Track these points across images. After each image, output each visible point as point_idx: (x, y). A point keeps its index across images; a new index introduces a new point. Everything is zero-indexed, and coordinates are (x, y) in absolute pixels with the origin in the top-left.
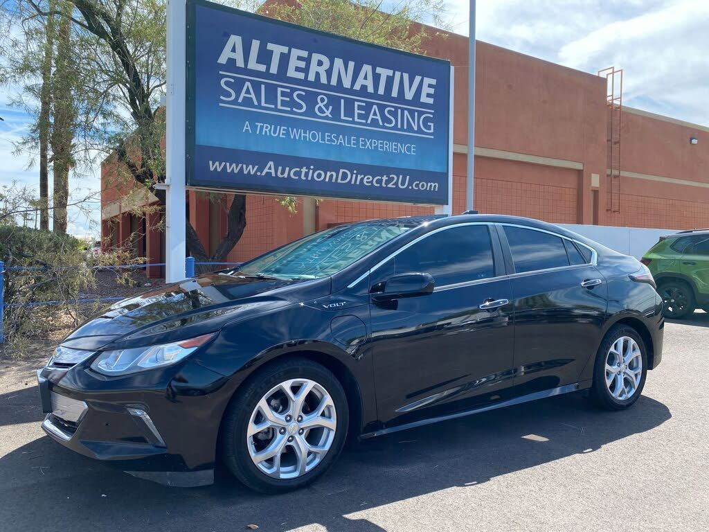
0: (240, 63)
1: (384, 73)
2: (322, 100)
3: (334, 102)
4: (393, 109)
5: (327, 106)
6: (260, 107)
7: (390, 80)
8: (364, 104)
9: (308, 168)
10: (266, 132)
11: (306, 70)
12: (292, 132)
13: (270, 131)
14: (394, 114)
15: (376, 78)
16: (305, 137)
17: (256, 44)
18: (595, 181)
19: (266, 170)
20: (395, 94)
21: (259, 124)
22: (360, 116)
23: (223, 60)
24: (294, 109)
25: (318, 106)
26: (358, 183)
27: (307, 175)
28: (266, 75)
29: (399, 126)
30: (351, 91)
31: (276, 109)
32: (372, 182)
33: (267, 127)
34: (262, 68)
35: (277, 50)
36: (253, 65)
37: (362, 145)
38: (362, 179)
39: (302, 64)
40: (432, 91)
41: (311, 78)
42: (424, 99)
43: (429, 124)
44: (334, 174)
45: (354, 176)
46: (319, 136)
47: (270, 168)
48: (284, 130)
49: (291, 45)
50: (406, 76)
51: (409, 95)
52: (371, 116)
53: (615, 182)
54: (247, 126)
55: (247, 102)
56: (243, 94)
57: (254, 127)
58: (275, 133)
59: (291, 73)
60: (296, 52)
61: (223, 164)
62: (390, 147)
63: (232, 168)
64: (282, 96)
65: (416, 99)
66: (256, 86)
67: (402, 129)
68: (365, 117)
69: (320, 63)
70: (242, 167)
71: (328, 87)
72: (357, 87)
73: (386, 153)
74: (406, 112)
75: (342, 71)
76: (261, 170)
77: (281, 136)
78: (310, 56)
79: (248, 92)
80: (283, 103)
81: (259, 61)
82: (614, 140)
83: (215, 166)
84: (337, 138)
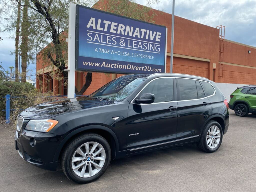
0: (94, 28)
1: (143, 31)
2: (122, 40)
3: (126, 41)
4: (146, 44)
5: (124, 43)
6: (101, 43)
7: (145, 33)
8: (136, 42)
9: (117, 64)
10: (103, 51)
11: (117, 30)
12: (112, 52)
13: (104, 51)
15: (141, 32)
17: (100, 21)
18: (214, 66)
19: (102, 65)
20: (147, 38)
21: (100, 49)
22: (135, 46)
23: (88, 26)
24: (112, 44)
25: (120, 43)
26: (134, 69)
27: (116, 66)
28: (103, 31)
29: (148, 49)
30: (132, 37)
31: (106, 44)
32: (138, 69)
33: (103, 50)
34: (102, 29)
35: (107, 23)
36: (99, 28)
37: (136, 56)
38: (135, 68)
39: (115, 28)
40: (160, 37)
41: (119, 32)
42: (157, 40)
43: (158, 48)
44: (126, 66)
45: (132, 67)
46: (121, 53)
47: (104, 64)
48: (109, 51)
49: (112, 21)
50: (151, 32)
51: (152, 39)
52: (139, 46)
54: (96, 50)
55: (97, 41)
57: (99, 50)
58: (106, 52)
59: (112, 31)
60: (113, 24)
61: (88, 63)
62: (145, 56)
63: (91, 64)
64: (108, 39)
65: (154, 40)
66: (100, 35)
68: (137, 46)
69: (122, 27)
70: (94, 64)
71: (124, 36)
72: (134, 36)
73: (144, 59)
74: (151, 44)
75: (129, 30)
76: (101, 65)
77: (108, 53)
78: (118, 25)
79: (97, 38)
80: (109, 41)
81: (101, 27)
82: (221, 51)
83: (85, 64)
84: (127, 54)
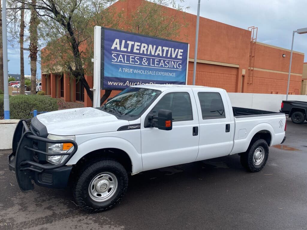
0: (118, 49)
1: (165, 49)
3: (148, 60)
4: (168, 61)
5: (146, 61)
6: (124, 63)
7: (167, 51)
8: (158, 60)
9: (140, 83)
11: (139, 50)
12: (135, 71)
13: (127, 71)
14: (168, 63)
15: (163, 51)
16: (139, 72)
17: (124, 41)
18: (244, 72)
19: (126, 84)
20: (169, 56)
21: (124, 69)
22: (157, 64)
23: (113, 48)
24: (136, 63)
25: (143, 62)
28: (127, 52)
29: (170, 67)
30: (154, 56)
31: (130, 64)
33: (127, 70)
34: (125, 50)
35: (130, 43)
36: (123, 49)
37: (157, 74)
39: (138, 48)
40: (181, 54)
41: (141, 52)
42: (179, 57)
43: (180, 65)
46: (143, 72)
48: (132, 70)
49: (135, 41)
50: (173, 49)
51: (174, 56)
52: (161, 64)
53: (252, 72)
54: (120, 70)
55: (121, 61)
56: (119, 59)
57: (122, 70)
58: (129, 71)
59: (135, 51)
60: (137, 44)
61: (113, 82)
62: (166, 74)
63: (115, 84)
64: (132, 59)
65: (176, 57)
66: (123, 56)
67: (171, 68)
68: (158, 64)
69: (144, 47)
70: (118, 83)
71: (147, 55)
72: (156, 54)
73: (165, 76)
74: (172, 62)
75: (151, 49)
76: (124, 84)
77: (131, 72)
78: (141, 44)
79: (121, 58)
80: (132, 61)
81: (125, 47)
82: (252, 56)
83: (110, 83)
84: (149, 72)
